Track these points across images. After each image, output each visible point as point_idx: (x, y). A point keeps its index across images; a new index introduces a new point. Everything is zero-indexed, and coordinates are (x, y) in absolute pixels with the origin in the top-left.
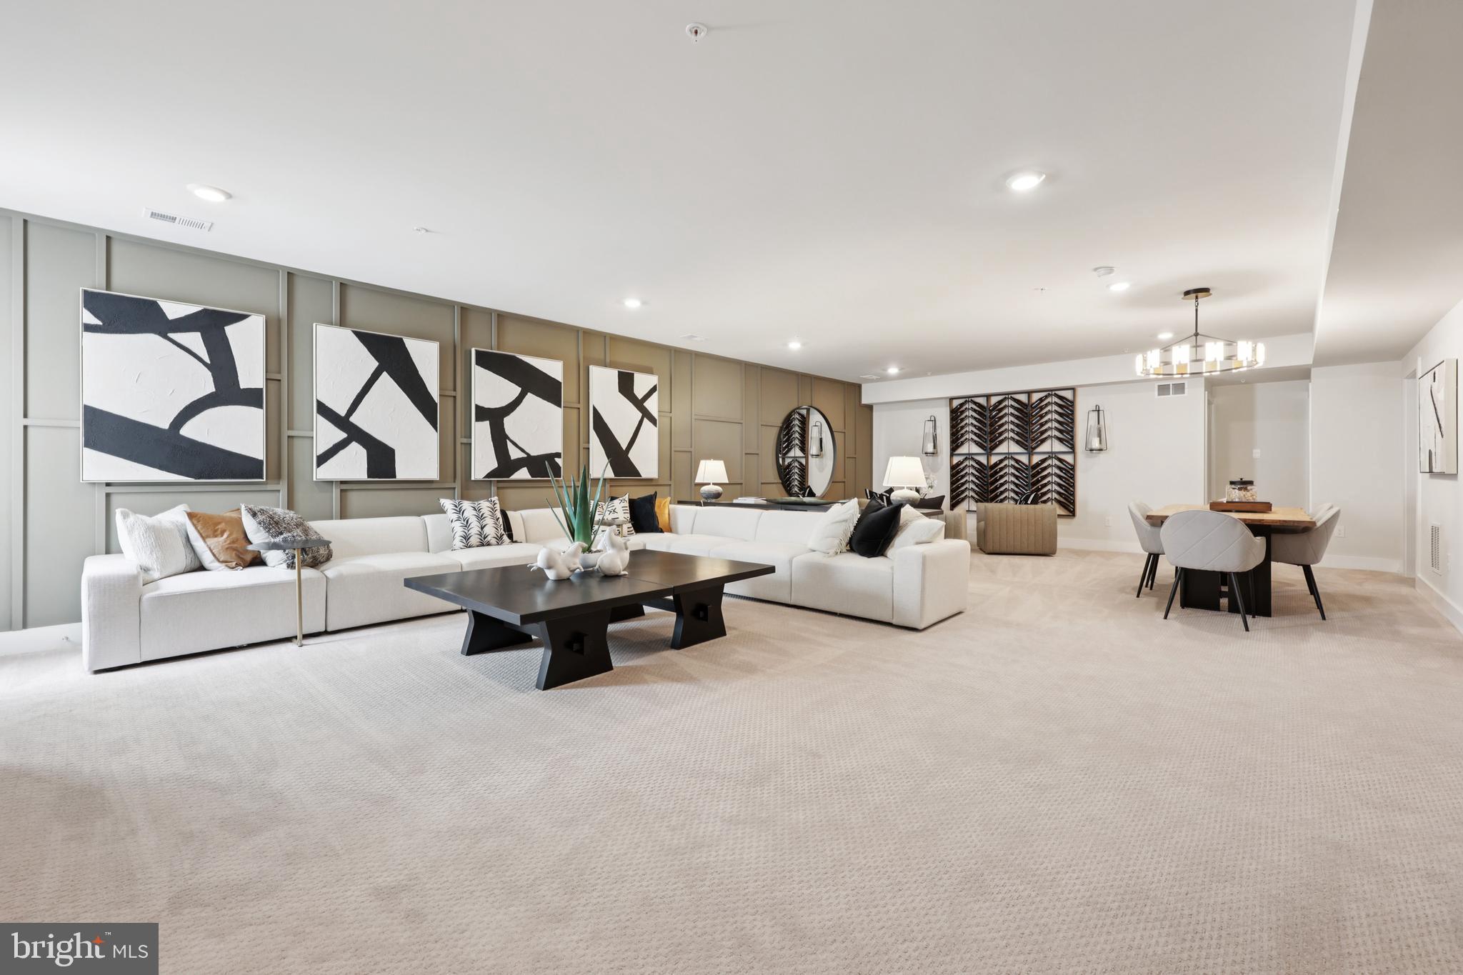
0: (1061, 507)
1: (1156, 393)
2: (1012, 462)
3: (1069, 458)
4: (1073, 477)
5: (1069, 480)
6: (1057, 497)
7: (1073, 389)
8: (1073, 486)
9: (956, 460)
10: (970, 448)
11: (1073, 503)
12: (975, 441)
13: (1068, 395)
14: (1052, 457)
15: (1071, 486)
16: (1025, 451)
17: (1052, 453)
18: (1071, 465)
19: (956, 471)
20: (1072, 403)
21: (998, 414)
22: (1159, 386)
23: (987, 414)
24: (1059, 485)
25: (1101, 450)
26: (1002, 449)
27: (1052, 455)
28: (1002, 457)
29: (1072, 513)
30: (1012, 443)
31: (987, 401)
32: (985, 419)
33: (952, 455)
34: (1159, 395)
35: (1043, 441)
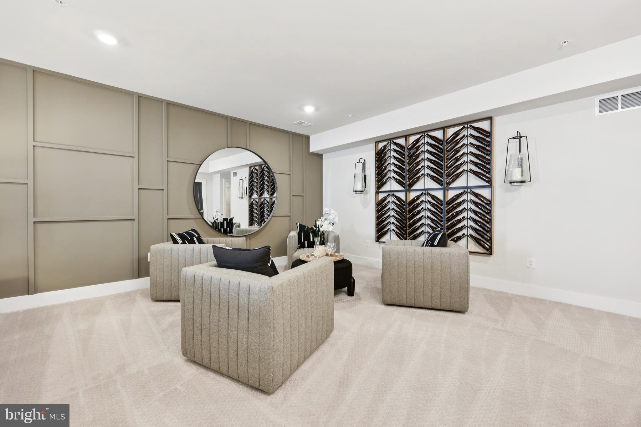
0: (477, 244)
1: (597, 109)
2: (428, 198)
3: (485, 193)
4: (489, 212)
5: (486, 217)
6: (473, 233)
7: (490, 118)
8: (490, 222)
9: (381, 196)
10: (392, 185)
11: (490, 240)
12: (396, 179)
13: (485, 125)
14: (467, 192)
15: (488, 223)
16: (440, 187)
17: (467, 187)
18: (488, 200)
19: (381, 207)
20: (489, 134)
21: (415, 152)
22: (600, 101)
23: (406, 153)
24: (475, 221)
25: (523, 182)
26: (419, 185)
27: (467, 190)
28: (419, 193)
29: (489, 251)
30: (428, 179)
31: (406, 140)
32: (404, 158)
33: (377, 192)
34: (601, 111)
35: (458, 176)
